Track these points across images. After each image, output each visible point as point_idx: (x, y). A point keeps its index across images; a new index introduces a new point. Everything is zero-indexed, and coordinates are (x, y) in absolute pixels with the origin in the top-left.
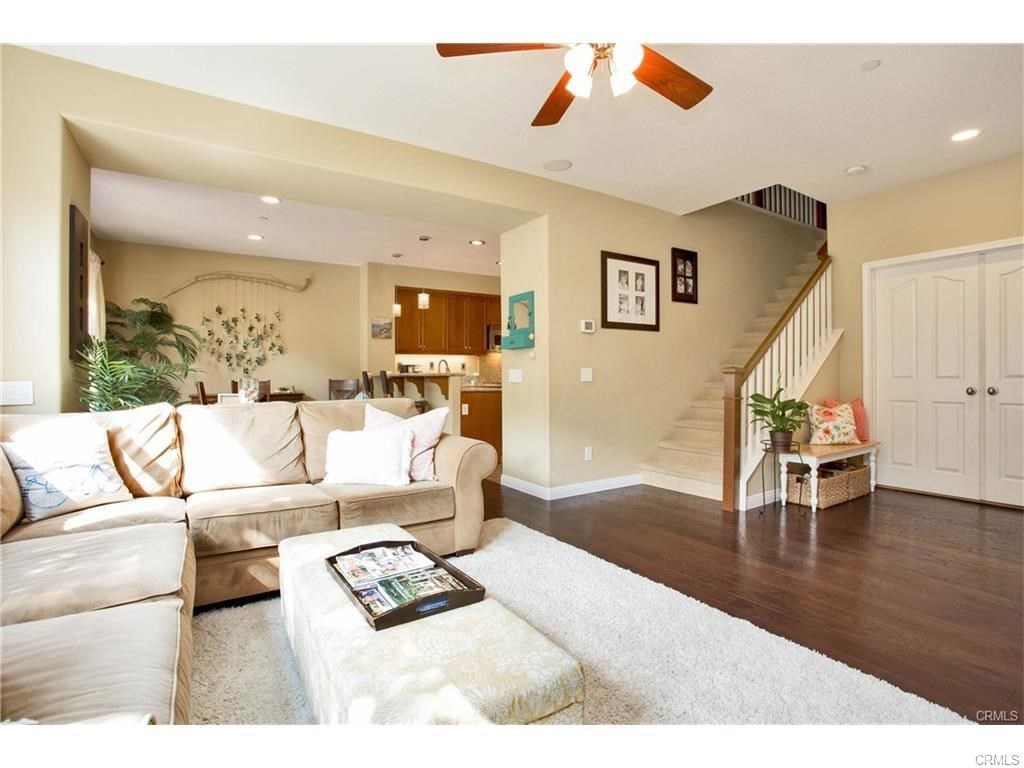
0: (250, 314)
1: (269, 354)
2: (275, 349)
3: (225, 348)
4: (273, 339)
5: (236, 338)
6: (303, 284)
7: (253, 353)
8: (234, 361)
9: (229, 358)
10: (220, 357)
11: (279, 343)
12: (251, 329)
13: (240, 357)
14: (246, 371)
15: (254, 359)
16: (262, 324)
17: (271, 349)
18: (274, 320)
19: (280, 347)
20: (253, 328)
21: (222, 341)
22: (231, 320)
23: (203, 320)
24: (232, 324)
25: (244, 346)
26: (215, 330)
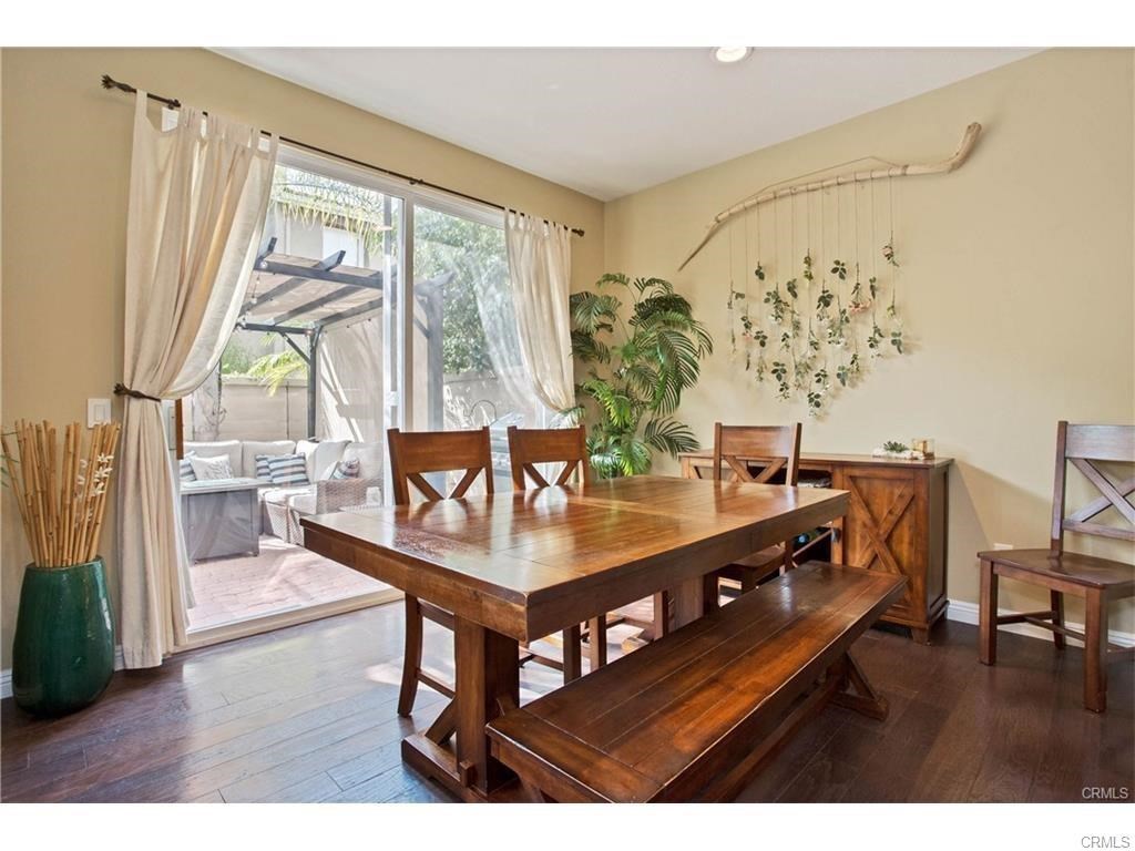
0: (823, 268)
1: (866, 353)
2: (885, 344)
3: (775, 352)
4: (881, 317)
5: (797, 326)
6: (960, 144)
7: (833, 358)
8: (791, 379)
9: (779, 372)
10: (760, 371)
11: (895, 325)
12: (825, 300)
13: (803, 368)
14: (815, 400)
15: (832, 370)
16: (851, 282)
17: (873, 344)
18: (877, 267)
19: (894, 334)
20: (831, 296)
21: (765, 337)
22: (786, 287)
23: (731, 298)
24: (786, 296)
25: (812, 344)
26: (753, 314)
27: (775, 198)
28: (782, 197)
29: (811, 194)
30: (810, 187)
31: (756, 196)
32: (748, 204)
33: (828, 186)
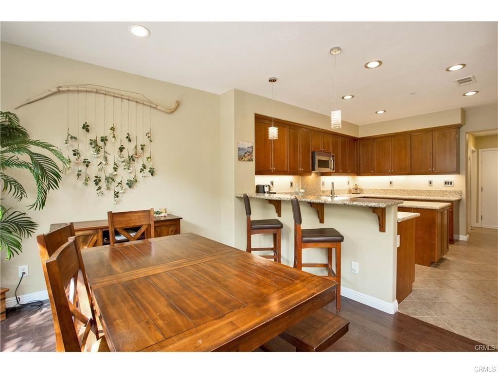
0: (121, 135)
1: (140, 176)
2: (147, 171)
3: (93, 170)
4: (144, 160)
5: (106, 159)
6: (174, 105)
7: (124, 175)
8: (103, 184)
9: (97, 181)
10: (87, 180)
11: (149, 165)
12: (121, 149)
13: (110, 179)
15: (125, 182)
16: (133, 144)
17: (142, 171)
18: (145, 141)
19: (151, 168)
20: (124, 148)
21: (89, 163)
22: (100, 139)
23: (68, 138)
24: (101, 144)
25: (114, 168)
26: (81, 149)
27: (96, 92)
28: (99, 93)
29: (114, 98)
30: (116, 95)
31: (77, 86)
32: (80, 89)
33: (123, 99)
